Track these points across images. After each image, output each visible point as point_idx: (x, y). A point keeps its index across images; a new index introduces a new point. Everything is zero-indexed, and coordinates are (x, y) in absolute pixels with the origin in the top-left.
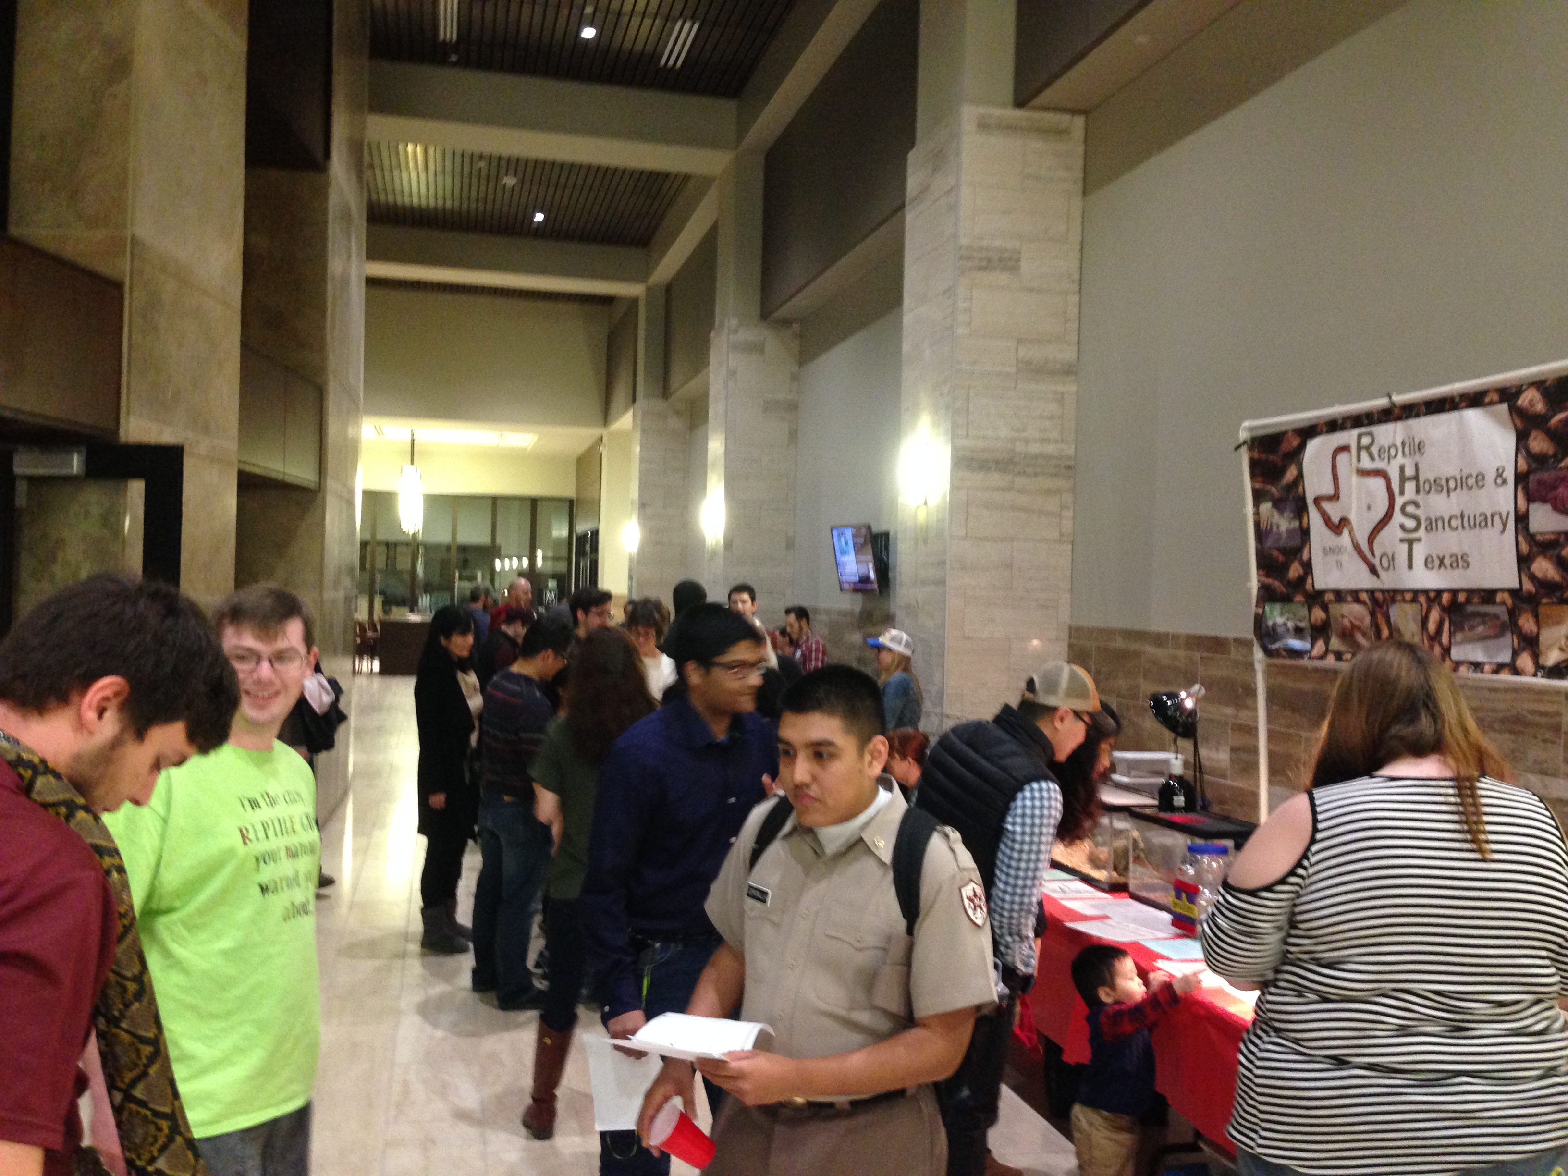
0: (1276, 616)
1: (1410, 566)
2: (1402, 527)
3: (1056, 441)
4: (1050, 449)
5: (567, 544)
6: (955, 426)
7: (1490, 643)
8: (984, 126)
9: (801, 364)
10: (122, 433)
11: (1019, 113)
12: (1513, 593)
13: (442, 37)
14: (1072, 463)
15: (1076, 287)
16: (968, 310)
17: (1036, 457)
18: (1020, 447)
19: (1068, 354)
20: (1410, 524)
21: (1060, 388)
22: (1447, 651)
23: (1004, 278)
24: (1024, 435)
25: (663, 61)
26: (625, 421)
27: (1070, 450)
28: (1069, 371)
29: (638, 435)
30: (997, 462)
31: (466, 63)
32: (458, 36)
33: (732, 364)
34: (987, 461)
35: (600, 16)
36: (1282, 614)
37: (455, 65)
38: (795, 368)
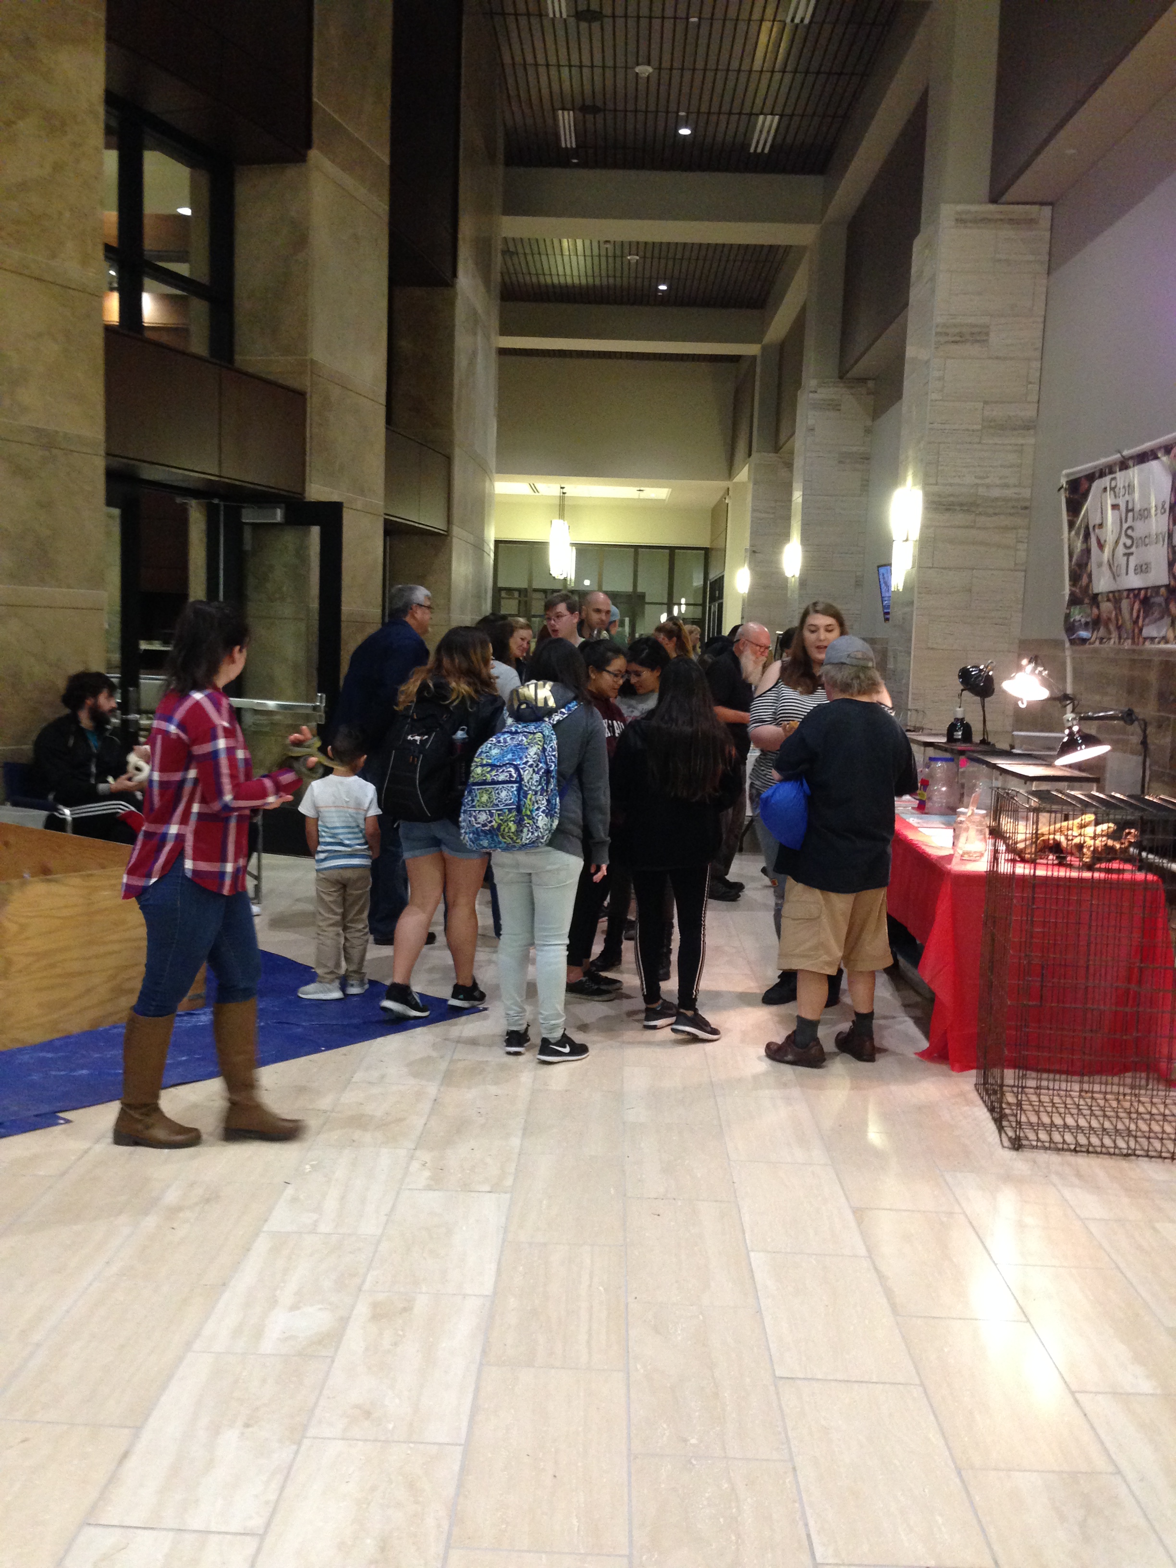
0: (1077, 615)
1: (1127, 574)
2: (1125, 544)
3: (1015, 486)
4: (1009, 493)
5: (701, 591)
6: (926, 475)
7: (1158, 623)
8: (961, 221)
9: (873, 420)
10: (307, 494)
11: (992, 207)
12: (1167, 586)
13: (563, 145)
14: (1027, 504)
15: (1038, 354)
16: (941, 379)
17: (997, 499)
18: (982, 491)
19: (1029, 412)
20: (1129, 542)
21: (1021, 441)
22: (1141, 630)
23: (974, 350)
24: (987, 481)
25: (752, 150)
26: (743, 475)
27: (1026, 493)
28: (1029, 426)
29: (751, 486)
30: (961, 505)
31: (584, 164)
32: (576, 144)
33: (811, 422)
34: (952, 504)
35: (693, 116)
36: (1079, 614)
37: (576, 166)
38: (869, 423)
